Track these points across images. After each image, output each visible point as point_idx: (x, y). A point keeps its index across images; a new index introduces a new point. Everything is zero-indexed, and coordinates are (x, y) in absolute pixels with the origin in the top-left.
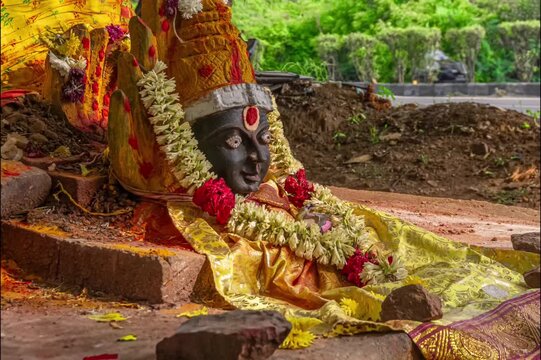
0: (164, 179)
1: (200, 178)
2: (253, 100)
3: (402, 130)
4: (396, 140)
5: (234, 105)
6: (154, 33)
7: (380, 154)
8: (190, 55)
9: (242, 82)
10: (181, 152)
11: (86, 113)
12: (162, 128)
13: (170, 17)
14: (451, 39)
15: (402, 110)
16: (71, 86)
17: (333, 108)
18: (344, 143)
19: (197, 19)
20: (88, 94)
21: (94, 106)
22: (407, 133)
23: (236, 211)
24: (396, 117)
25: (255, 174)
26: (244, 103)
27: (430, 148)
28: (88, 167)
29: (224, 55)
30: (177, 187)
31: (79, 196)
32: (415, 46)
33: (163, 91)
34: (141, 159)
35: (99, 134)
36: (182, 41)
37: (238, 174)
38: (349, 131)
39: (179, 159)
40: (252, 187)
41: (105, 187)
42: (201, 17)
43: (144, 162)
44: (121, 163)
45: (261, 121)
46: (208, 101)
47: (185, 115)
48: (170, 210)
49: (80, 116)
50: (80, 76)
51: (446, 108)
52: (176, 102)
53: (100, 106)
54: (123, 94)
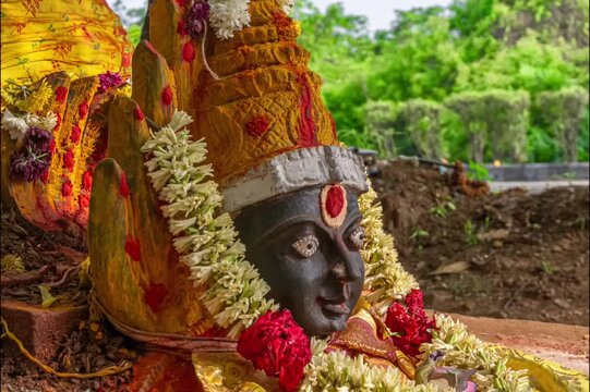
0: (187, 312)
1: (251, 309)
2: (337, 174)
3: (509, 225)
4: (501, 239)
5: (305, 183)
6: (171, 65)
7: (481, 260)
8: (230, 101)
9: (317, 144)
10: (216, 265)
11: (50, 200)
12: (184, 224)
13: (196, 36)
14: (543, 105)
15: (505, 197)
16: (26, 155)
17: (408, 194)
18: (427, 246)
19: (241, 39)
20: (56, 169)
21: (65, 189)
22: (517, 230)
23: (314, 368)
24: (498, 206)
25: (341, 300)
26: (323, 180)
27: (553, 252)
28: (54, 291)
29: (287, 99)
30: (208, 324)
31: (37, 342)
32: (496, 114)
33: (185, 160)
34: (145, 278)
35: (71, 235)
36: (216, 78)
37: (313, 301)
38: (434, 227)
39: (213, 278)
40: (336, 323)
41: (82, 325)
42: (248, 36)
43: (152, 284)
44: (112, 285)
45: (349, 210)
46: (262, 177)
47: (223, 202)
48: (198, 367)
49: (40, 205)
50: (44, 139)
51: (571, 193)
52: (207, 179)
53: (76, 190)
54: (117, 165)
